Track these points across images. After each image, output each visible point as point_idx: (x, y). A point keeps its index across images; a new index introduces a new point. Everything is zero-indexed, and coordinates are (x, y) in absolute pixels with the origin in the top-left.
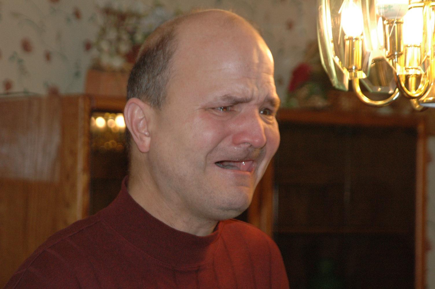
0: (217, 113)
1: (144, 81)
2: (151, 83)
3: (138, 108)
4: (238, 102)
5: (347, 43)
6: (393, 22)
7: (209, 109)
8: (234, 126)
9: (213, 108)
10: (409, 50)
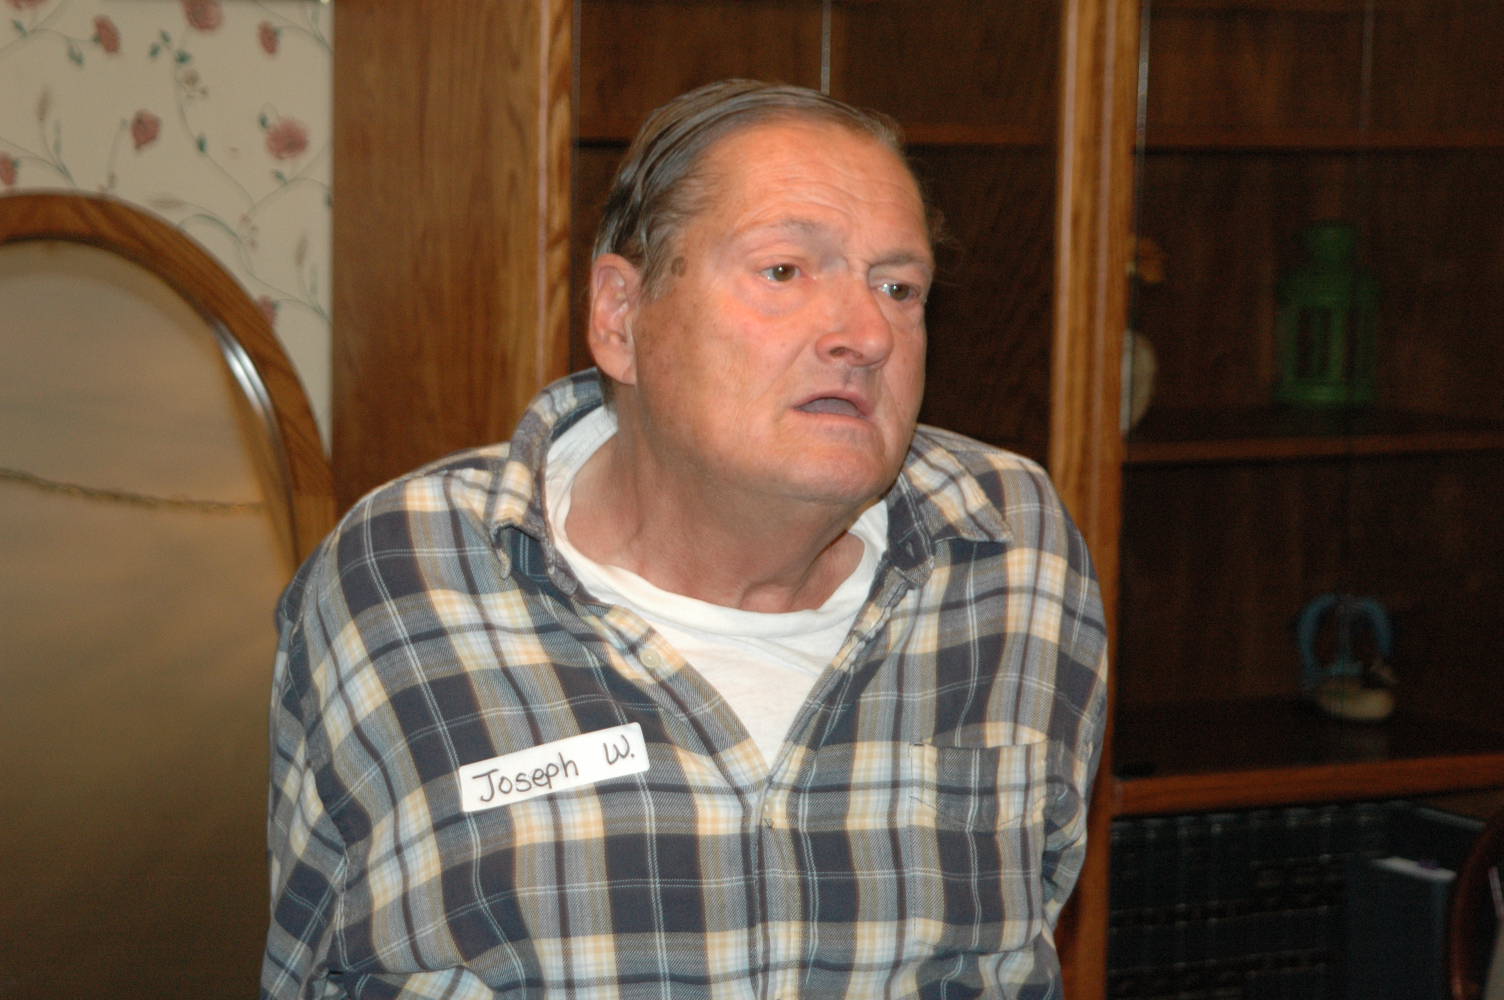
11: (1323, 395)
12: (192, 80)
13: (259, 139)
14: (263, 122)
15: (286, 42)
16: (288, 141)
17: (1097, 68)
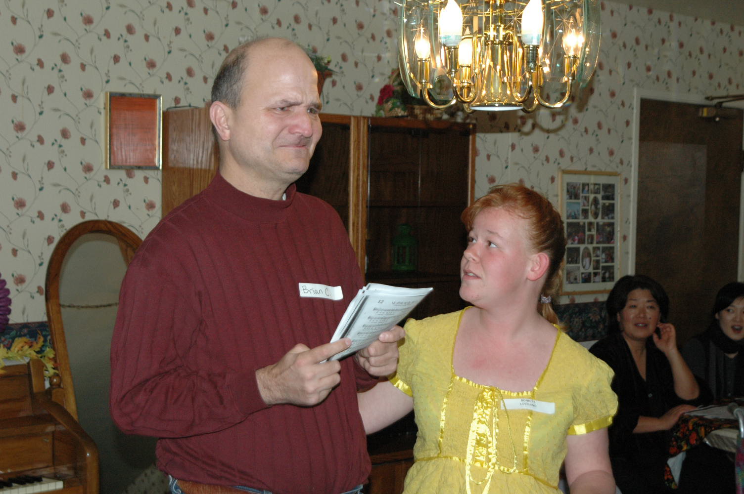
0: (277, 112)
1: (224, 88)
2: (229, 90)
3: (220, 109)
4: (291, 105)
5: (419, 63)
6: (451, 48)
7: (271, 110)
8: (290, 122)
9: (274, 109)
10: (464, 69)
11: (404, 268)
12: (128, 190)
13: (144, 205)
14: (145, 201)
15: (150, 180)
16: (151, 206)
17: (358, 187)
